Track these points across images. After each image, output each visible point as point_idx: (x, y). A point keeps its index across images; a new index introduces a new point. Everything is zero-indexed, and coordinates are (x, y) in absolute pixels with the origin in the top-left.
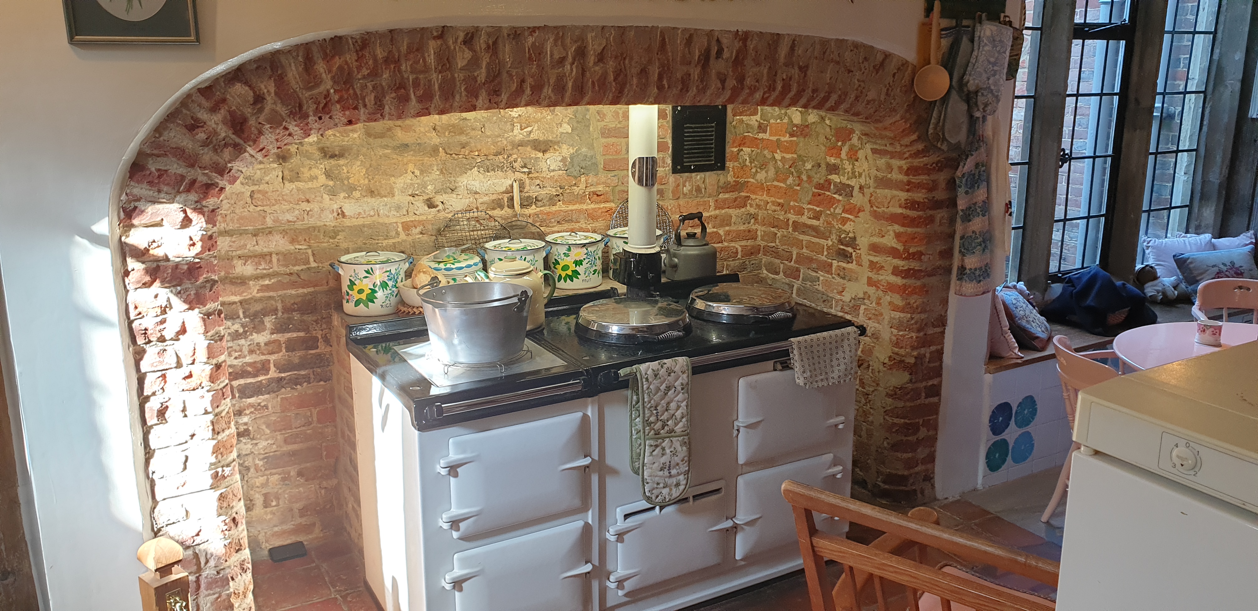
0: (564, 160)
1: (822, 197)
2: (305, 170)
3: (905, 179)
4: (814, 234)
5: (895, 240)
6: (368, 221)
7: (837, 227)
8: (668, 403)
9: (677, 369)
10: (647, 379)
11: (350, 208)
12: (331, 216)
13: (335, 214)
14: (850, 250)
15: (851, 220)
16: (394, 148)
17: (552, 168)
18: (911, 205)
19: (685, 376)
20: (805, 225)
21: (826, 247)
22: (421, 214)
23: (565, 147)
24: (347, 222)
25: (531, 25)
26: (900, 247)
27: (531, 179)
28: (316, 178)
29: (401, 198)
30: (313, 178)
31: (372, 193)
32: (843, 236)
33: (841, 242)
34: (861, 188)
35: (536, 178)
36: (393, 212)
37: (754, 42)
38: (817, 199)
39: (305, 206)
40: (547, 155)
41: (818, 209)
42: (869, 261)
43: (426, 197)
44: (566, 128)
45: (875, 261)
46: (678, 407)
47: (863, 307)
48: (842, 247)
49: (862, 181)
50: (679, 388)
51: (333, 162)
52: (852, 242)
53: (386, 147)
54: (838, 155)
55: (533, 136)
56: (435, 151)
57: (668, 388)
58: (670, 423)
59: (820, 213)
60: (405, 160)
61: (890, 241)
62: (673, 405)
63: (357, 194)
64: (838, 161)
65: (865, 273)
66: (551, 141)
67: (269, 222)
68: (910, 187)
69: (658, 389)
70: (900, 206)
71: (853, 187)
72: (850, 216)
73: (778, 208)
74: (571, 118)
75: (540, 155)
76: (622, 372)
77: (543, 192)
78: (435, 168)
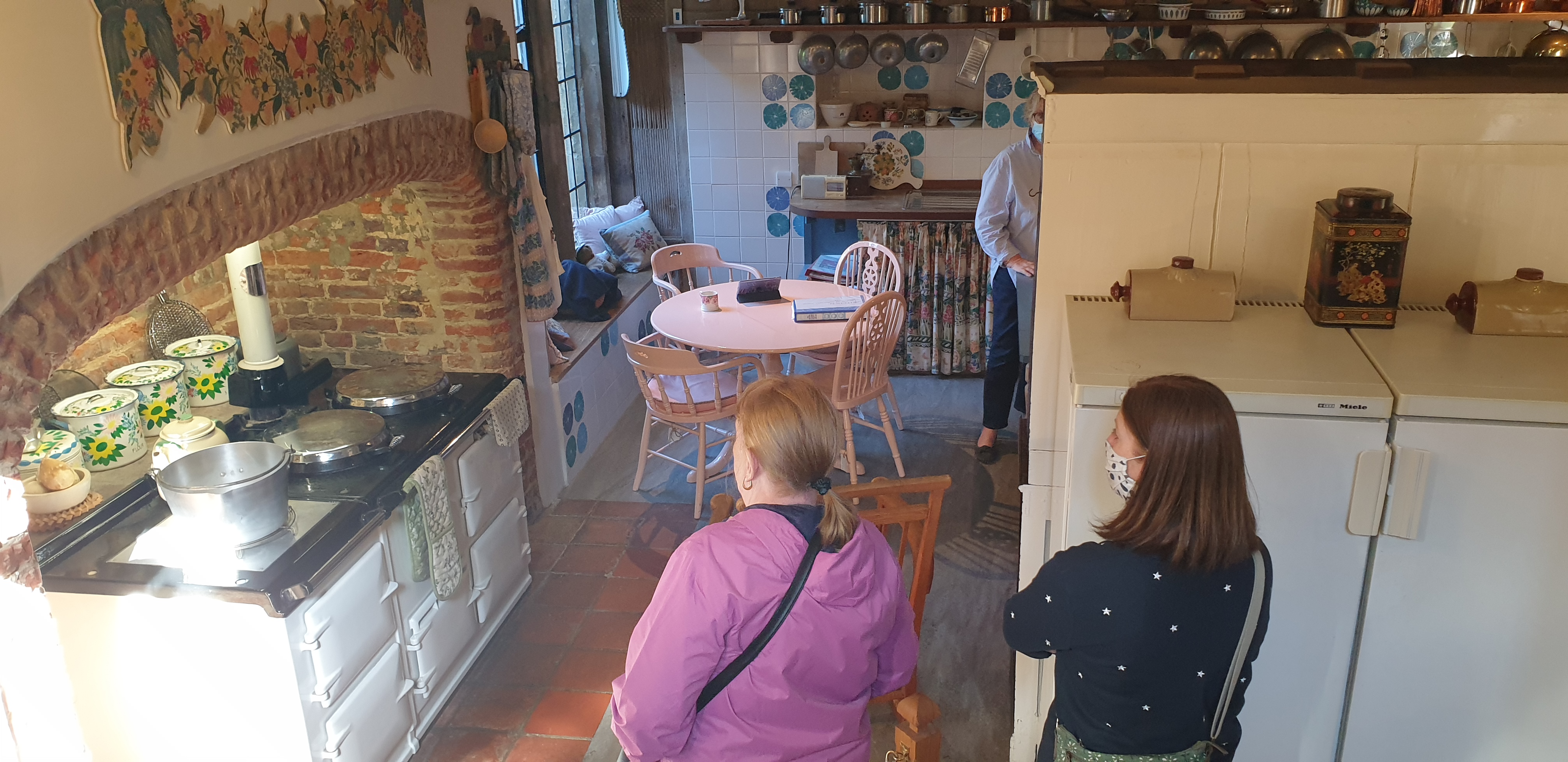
1: (364, 256)
3: (473, 227)
4: (364, 295)
5: (472, 286)
7: (394, 284)
14: (415, 303)
15: (411, 274)
18: (484, 250)
19: (438, 470)
20: (348, 288)
21: (381, 306)
25: (231, 168)
26: (480, 292)
32: (404, 291)
33: (402, 298)
34: (418, 241)
38: (358, 258)
41: (363, 269)
42: (444, 310)
45: (452, 309)
47: (444, 357)
48: (403, 302)
49: (418, 234)
52: (418, 295)
54: (378, 210)
59: (368, 273)
61: (465, 286)
64: (378, 217)
65: (442, 324)
68: (478, 234)
70: (472, 253)
71: (406, 242)
72: (408, 271)
73: (304, 275)
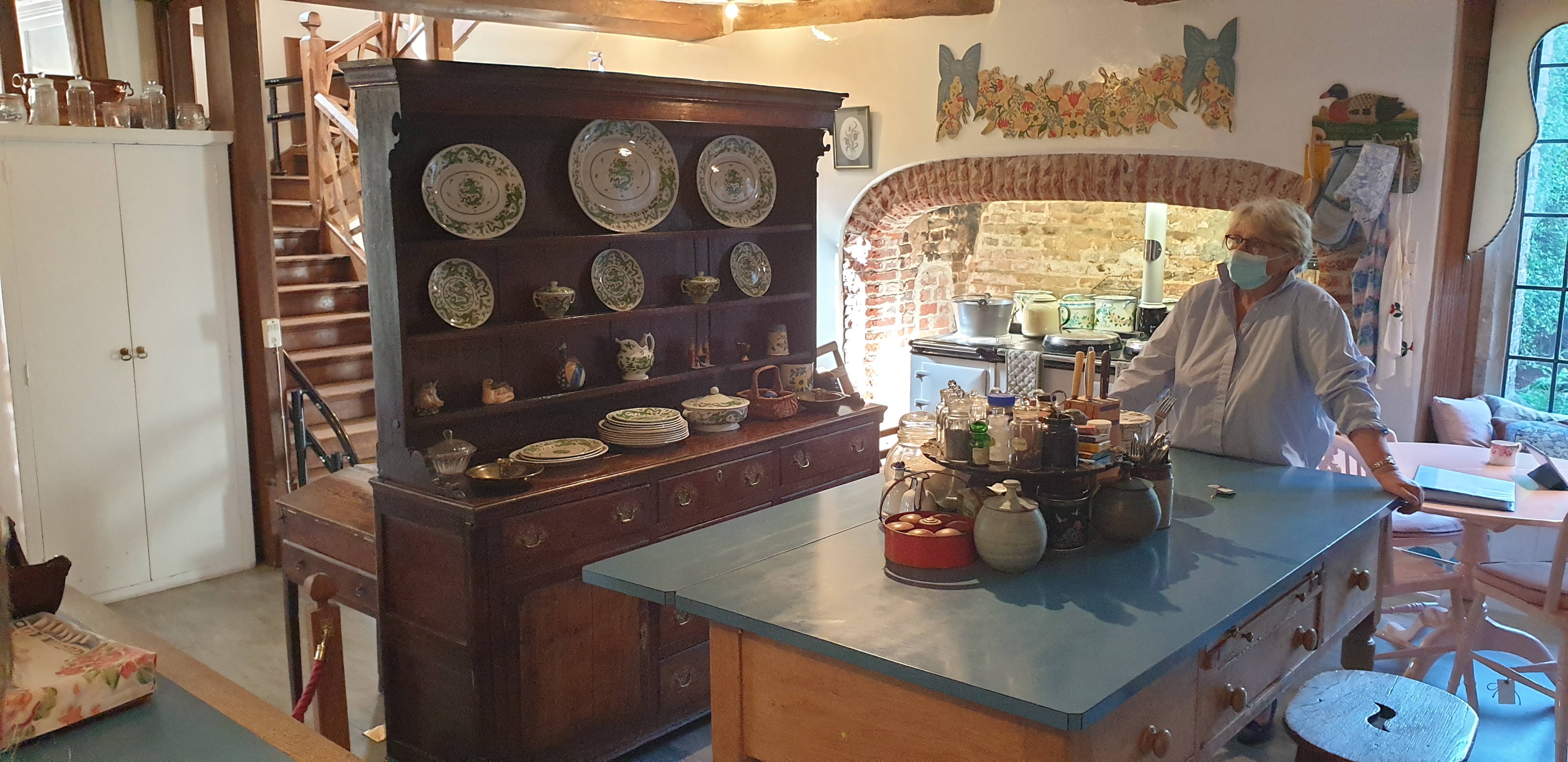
0: (1197, 248)
2: (1033, 240)
6: (1063, 275)
8: (1024, 377)
9: (1030, 357)
10: (1010, 358)
11: (1054, 265)
12: (1043, 269)
13: (1046, 268)
16: (1084, 231)
17: (1187, 253)
19: (1034, 362)
22: (1094, 275)
23: (1199, 238)
24: (1051, 274)
25: (1009, 156)
27: (1171, 259)
28: (1038, 245)
29: (1083, 263)
30: (1037, 245)
31: (1067, 257)
35: (1175, 259)
36: (1078, 271)
37: (1153, 162)
39: (1031, 261)
40: (1185, 243)
43: (1098, 264)
44: (1205, 225)
46: (1029, 382)
50: (1030, 370)
51: (1049, 236)
53: (1080, 230)
55: (1176, 229)
56: (1109, 234)
57: (1023, 368)
58: (1024, 389)
60: (1090, 239)
62: (1026, 379)
63: (1059, 257)
66: (1189, 233)
67: (1012, 269)
69: (1017, 366)
74: (1210, 218)
75: (1179, 242)
76: (999, 350)
77: (1180, 270)
78: (1107, 245)
